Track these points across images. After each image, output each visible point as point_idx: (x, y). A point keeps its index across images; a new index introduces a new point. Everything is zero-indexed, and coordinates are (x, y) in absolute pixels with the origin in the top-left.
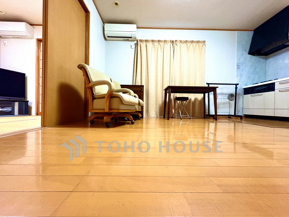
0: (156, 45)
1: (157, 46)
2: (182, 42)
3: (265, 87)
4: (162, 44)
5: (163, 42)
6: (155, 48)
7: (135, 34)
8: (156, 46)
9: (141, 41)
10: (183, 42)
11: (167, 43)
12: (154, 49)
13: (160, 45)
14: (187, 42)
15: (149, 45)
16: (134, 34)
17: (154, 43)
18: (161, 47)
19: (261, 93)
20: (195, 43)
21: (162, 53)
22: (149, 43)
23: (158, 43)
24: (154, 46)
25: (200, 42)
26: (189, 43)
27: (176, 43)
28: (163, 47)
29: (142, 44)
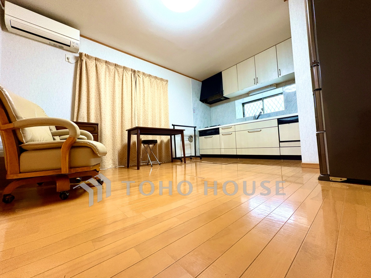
0: (111, 69)
1: (114, 71)
2: (145, 74)
3: (213, 131)
4: (121, 70)
5: (122, 68)
6: (111, 73)
7: (77, 44)
8: (111, 71)
9: (87, 56)
10: (147, 75)
11: (127, 71)
12: (108, 73)
13: (118, 71)
14: (151, 77)
15: (100, 65)
16: (75, 44)
17: (109, 65)
18: (119, 74)
19: (211, 136)
20: (159, 80)
21: (120, 81)
22: (102, 64)
23: (114, 67)
24: (109, 70)
25: (163, 81)
26: (153, 78)
27: (139, 74)
28: (121, 74)
29: (90, 62)
